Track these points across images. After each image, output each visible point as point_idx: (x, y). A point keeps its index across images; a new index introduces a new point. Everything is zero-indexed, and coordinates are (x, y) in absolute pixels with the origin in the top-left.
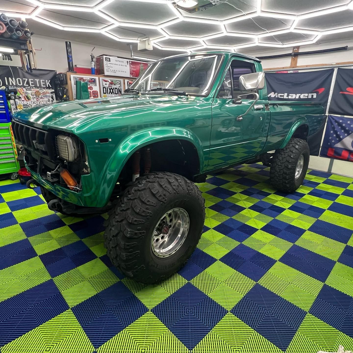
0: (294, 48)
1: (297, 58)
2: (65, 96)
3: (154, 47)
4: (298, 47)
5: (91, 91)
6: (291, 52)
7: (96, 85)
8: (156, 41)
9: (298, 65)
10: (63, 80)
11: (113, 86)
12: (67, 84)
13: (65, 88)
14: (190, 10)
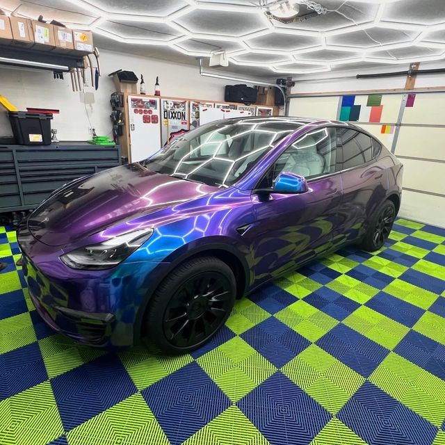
0: (412, 64)
1: (415, 77)
2: (120, 121)
3: (229, 63)
4: (418, 64)
5: (151, 115)
6: (407, 69)
7: (156, 108)
8: (232, 55)
9: (415, 87)
10: (119, 102)
11: (176, 110)
12: (123, 106)
13: (120, 112)
14: (285, 21)
